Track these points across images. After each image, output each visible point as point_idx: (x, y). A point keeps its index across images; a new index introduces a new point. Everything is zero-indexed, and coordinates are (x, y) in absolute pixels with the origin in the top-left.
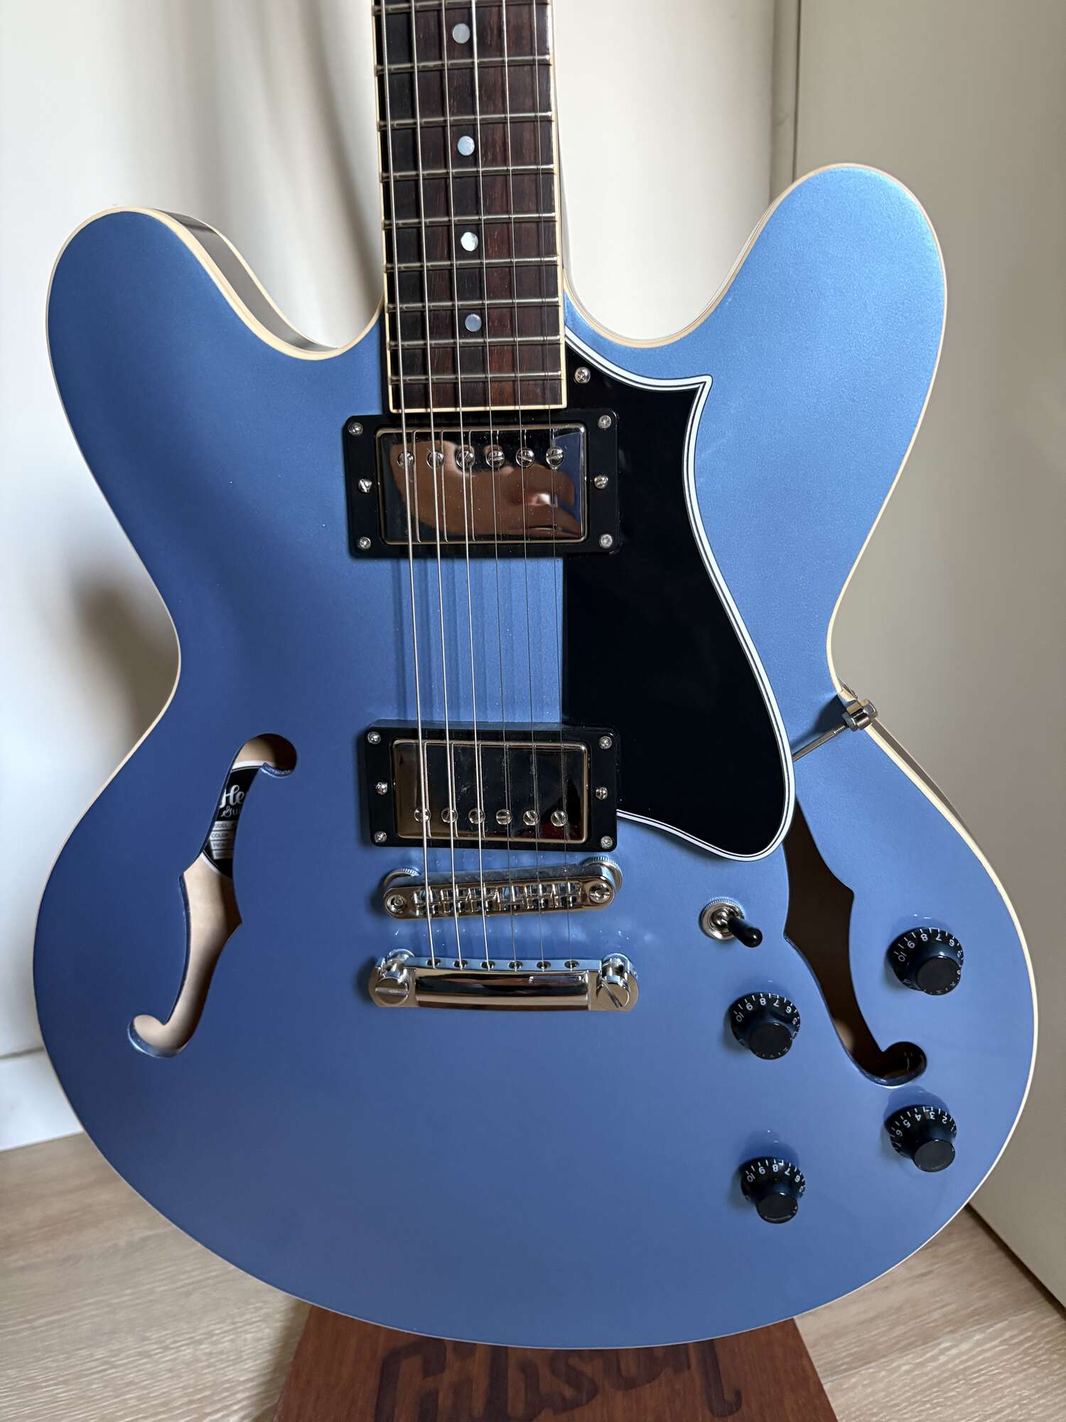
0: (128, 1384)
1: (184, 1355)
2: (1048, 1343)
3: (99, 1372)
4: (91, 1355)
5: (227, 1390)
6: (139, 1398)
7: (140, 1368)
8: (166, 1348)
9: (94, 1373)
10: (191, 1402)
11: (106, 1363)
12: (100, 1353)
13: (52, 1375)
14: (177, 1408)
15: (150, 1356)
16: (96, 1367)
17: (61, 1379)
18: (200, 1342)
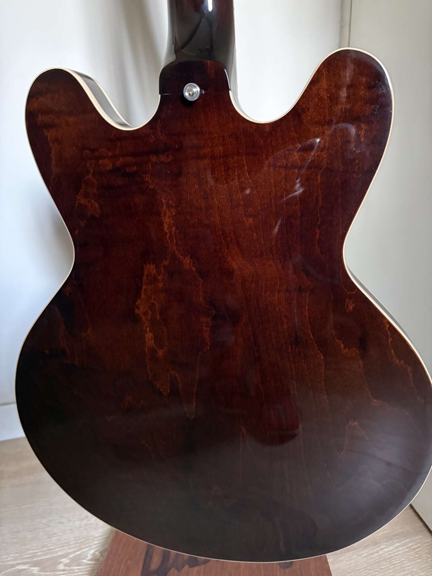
0: (55, 534)
2: (427, 550)
3: (43, 528)
4: (41, 521)
5: (91, 539)
7: (59, 528)
8: (70, 521)
9: (41, 529)
10: (76, 543)
11: (46, 525)
12: (44, 521)
13: (25, 528)
14: (72, 545)
15: (63, 524)
16: (42, 526)
17: (28, 530)
18: (83, 520)
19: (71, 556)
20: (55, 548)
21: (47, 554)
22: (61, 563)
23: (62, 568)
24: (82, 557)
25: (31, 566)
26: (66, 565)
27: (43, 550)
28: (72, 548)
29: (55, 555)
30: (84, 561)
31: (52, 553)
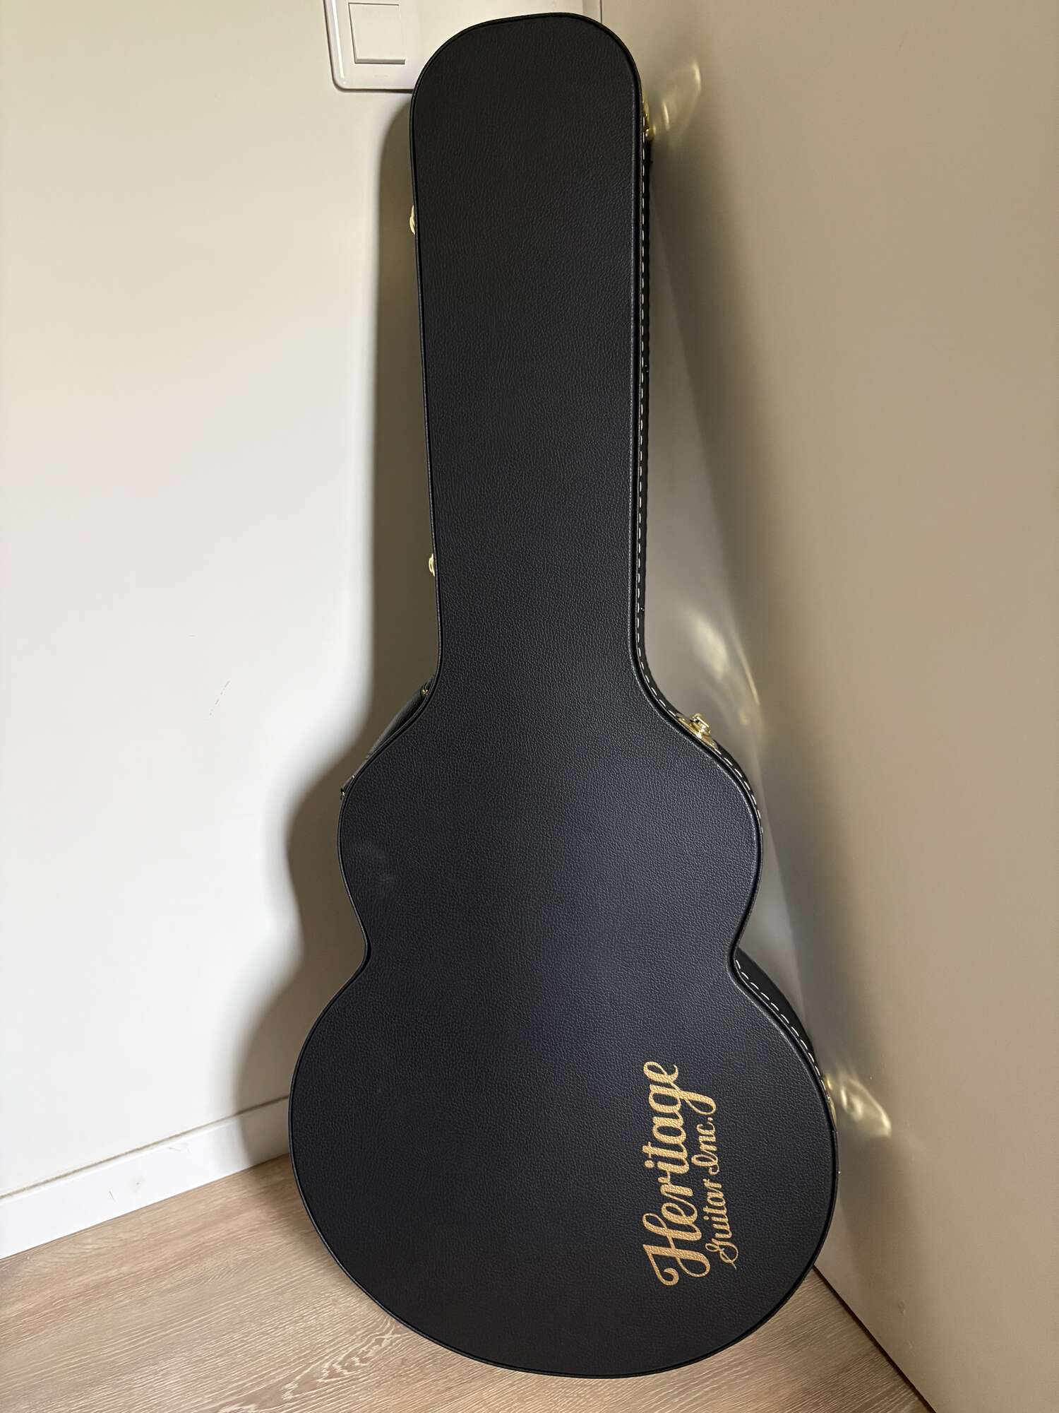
0: (261, 1351)
1: (289, 1331)
3: (240, 1347)
4: (232, 1338)
5: (319, 1348)
6: (269, 1359)
7: (264, 1341)
8: (277, 1328)
9: (237, 1348)
10: (300, 1358)
11: (242, 1341)
12: (236, 1336)
13: (211, 1353)
14: (293, 1362)
15: (268, 1334)
16: (237, 1345)
17: (217, 1354)
18: (296, 1322)
19: (298, 1378)
20: (270, 1372)
21: (259, 1383)
22: (286, 1390)
23: (290, 1397)
24: (315, 1376)
25: (240, 1406)
26: (294, 1392)
27: (251, 1378)
28: (296, 1366)
29: (271, 1382)
30: (320, 1380)
31: (268, 1380)
